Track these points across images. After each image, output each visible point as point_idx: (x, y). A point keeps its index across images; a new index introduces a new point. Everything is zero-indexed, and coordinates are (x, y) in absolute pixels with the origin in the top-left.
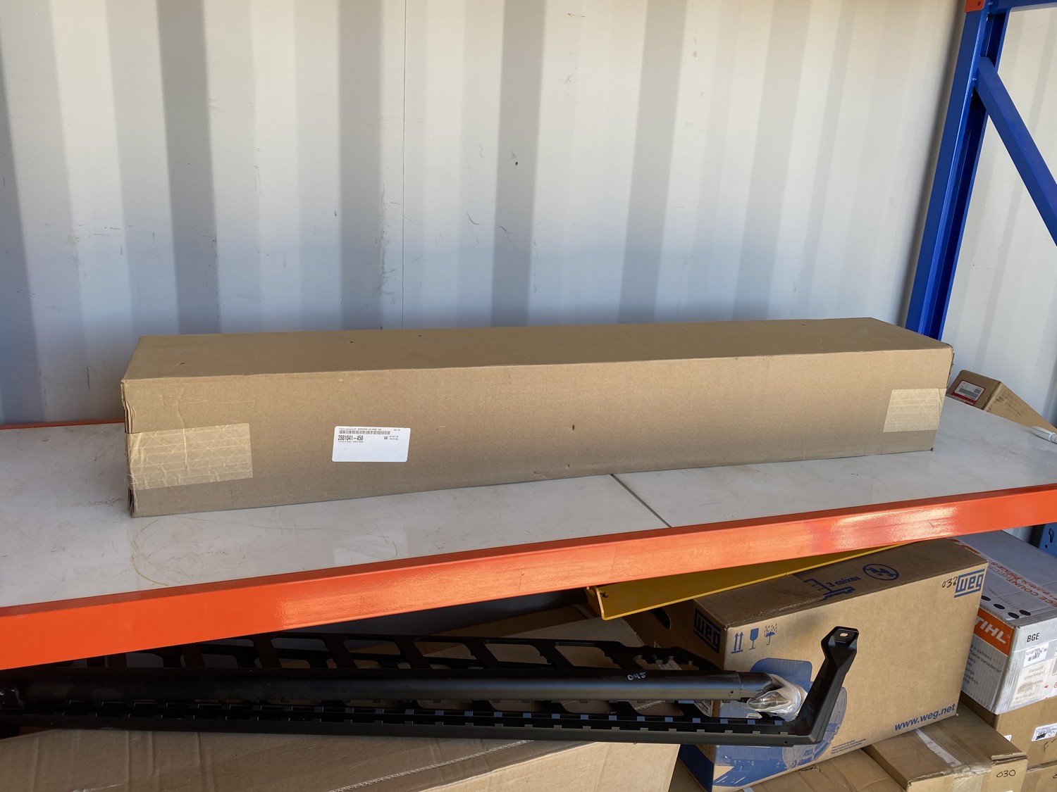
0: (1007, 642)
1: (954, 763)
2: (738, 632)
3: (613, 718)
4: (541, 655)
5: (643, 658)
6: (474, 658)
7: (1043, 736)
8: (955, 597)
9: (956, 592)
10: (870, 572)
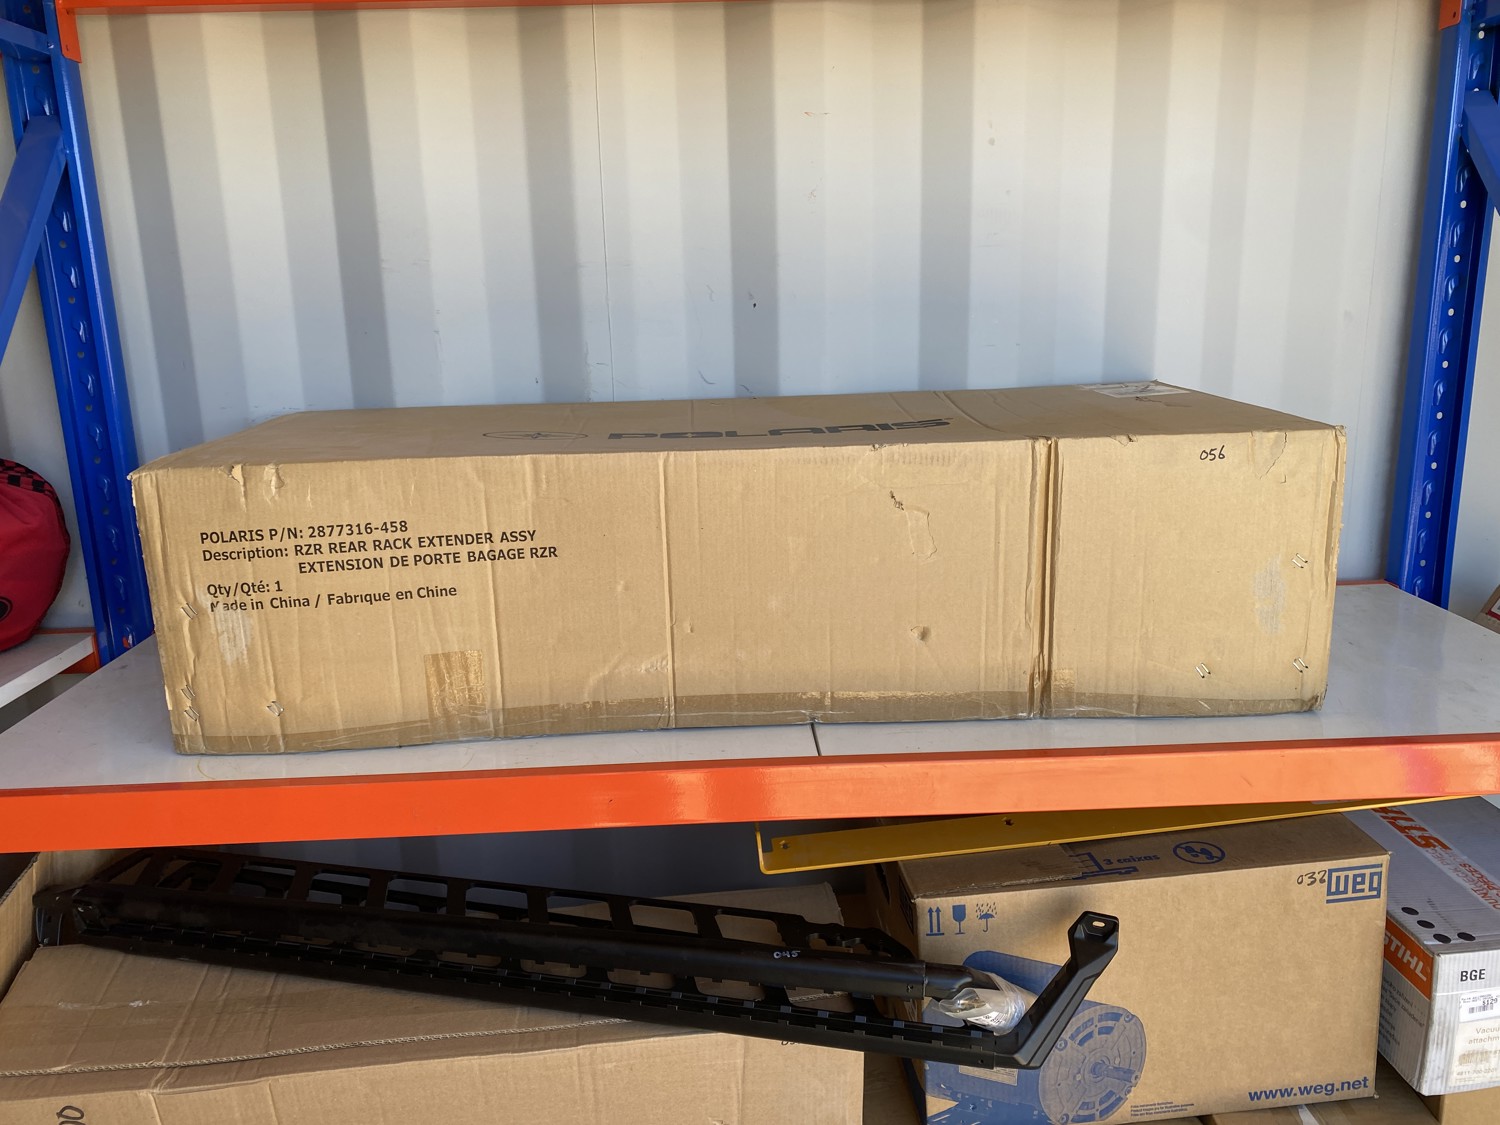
0: (1427, 977)
2: (933, 907)
3: (749, 1005)
4: (694, 923)
6: (608, 919)
8: (1328, 901)
9: (1328, 895)
10: (1181, 852)
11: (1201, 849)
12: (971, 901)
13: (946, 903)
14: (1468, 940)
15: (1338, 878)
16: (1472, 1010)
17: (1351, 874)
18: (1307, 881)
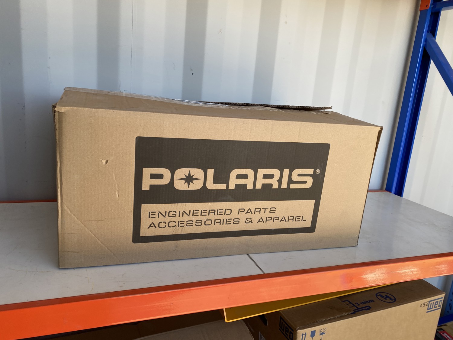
2: (303, 333)
8: (427, 312)
9: (428, 310)
10: (379, 297)
11: (386, 296)
12: (317, 329)
13: (308, 331)
15: (431, 303)
17: (434, 302)
18: (423, 305)
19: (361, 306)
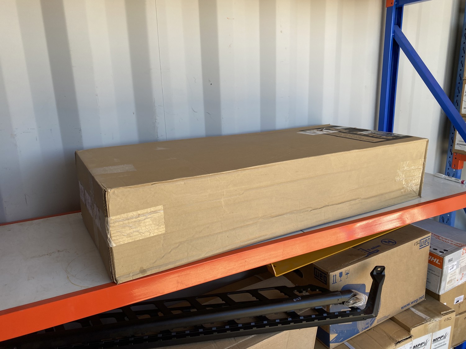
0: (440, 263)
1: (427, 318)
2: (334, 274)
3: (290, 319)
4: (253, 297)
5: (297, 291)
6: (224, 302)
7: (458, 301)
8: (420, 249)
9: (420, 247)
10: (384, 243)
11: (388, 241)
12: (343, 270)
13: (337, 273)
14: (447, 252)
15: (422, 242)
16: (450, 270)
17: (424, 240)
18: (416, 244)
19: (372, 250)
